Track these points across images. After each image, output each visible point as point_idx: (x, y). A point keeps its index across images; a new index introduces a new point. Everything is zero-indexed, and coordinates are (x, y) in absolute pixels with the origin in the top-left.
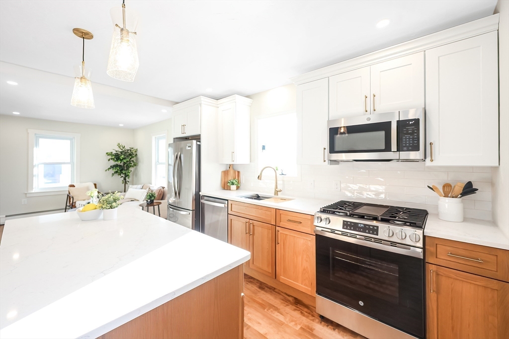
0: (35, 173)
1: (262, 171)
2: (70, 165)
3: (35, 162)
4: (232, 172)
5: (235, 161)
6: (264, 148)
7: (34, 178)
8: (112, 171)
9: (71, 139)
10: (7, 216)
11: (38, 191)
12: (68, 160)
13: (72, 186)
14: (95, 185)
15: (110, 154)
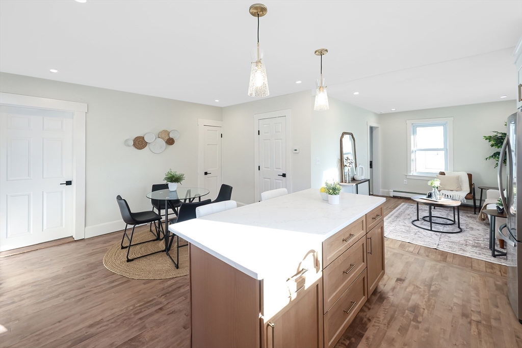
0: (413, 158)
2: (443, 153)
3: (413, 148)
8: (494, 161)
9: (444, 125)
10: (394, 191)
11: (415, 174)
12: (442, 146)
13: (442, 174)
14: (470, 176)
15: (490, 138)
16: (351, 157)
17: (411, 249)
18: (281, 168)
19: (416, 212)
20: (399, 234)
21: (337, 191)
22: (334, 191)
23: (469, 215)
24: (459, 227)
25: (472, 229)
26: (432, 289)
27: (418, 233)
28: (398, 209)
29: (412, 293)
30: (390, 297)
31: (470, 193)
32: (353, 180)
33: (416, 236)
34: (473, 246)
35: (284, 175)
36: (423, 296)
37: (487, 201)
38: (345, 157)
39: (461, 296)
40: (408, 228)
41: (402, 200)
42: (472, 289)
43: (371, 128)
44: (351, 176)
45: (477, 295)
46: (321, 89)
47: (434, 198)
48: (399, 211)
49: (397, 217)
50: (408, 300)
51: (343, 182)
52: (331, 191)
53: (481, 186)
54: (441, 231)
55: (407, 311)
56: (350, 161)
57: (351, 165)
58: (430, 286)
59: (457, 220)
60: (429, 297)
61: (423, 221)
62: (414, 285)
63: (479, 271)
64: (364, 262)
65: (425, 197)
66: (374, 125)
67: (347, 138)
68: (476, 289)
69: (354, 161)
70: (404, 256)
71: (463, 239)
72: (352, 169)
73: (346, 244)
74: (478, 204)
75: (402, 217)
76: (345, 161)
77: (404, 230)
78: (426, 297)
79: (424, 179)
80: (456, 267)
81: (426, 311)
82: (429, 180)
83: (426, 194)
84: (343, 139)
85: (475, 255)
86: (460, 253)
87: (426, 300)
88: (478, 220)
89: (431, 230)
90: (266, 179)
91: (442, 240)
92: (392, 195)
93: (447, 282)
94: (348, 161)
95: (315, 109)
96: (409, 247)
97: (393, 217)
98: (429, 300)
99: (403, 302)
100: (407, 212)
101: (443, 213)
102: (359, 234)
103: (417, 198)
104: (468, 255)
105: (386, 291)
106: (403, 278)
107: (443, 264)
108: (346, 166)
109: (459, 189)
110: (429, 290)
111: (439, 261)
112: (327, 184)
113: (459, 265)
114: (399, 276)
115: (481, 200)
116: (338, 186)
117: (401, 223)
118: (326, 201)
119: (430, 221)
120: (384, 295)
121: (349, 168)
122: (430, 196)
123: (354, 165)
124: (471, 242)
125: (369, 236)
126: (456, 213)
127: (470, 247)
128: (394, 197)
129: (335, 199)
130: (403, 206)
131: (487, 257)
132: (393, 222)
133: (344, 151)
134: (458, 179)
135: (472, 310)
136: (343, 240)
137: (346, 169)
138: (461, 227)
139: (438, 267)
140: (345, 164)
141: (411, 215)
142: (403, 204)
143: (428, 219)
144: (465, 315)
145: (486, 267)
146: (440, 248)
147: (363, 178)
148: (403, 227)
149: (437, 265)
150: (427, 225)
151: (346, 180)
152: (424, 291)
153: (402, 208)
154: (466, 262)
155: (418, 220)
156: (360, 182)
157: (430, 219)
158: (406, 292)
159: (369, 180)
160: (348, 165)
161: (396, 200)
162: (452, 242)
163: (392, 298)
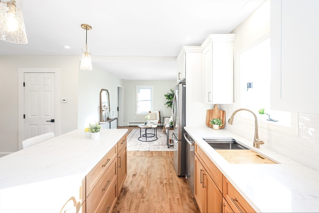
0: (138, 105)
1: (234, 114)
2: (150, 102)
3: (138, 100)
4: (216, 111)
5: (211, 101)
6: (250, 86)
7: (138, 107)
8: (167, 105)
9: (151, 89)
10: (129, 123)
11: (139, 113)
12: (150, 99)
13: (150, 112)
14: (159, 112)
15: (166, 96)
16: (107, 105)
17: (138, 154)
18: (50, 115)
19: (140, 133)
20: (133, 147)
21: (98, 130)
22: (96, 129)
23: (159, 130)
24: (156, 137)
25: (161, 137)
26: (148, 174)
27: (141, 144)
28: (132, 133)
29: (140, 181)
30: (129, 189)
31: (160, 120)
32: (108, 119)
33: (140, 146)
34: (162, 145)
35: (53, 121)
36: (145, 180)
37: (165, 123)
38: (103, 105)
39: (159, 173)
40: (136, 143)
41: (133, 127)
42: (163, 167)
43: (118, 88)
44: (107, 117)
45: (165, 169)
46: (86, 54)
47: (147, 125)
48: (132, 134)
49: (131, 137)
50: (138, 186)
51: (101, 121)
52: (93, 130)
53: (163, 116)
54: (150, 141)
55: (138, 194)
56: (106, 108)
57: (107, 110)
58: (147, 173)
59: (155, 134)
60: (147, 179)
61: (143, 137)
62: (141, 175)
63: (164, 157)
64: (116, 174)
65: (144, 124)
66: (120, 86)
67: (104, 93)
68: (164, 166)
69: (108, 107)
70: (136, 160)
71: (158, 143)
72: (107, 112)
73: (105, 168)
74: (162, 125)
75: (134, 137)
76: (103, 107)
77: (135, 144)
78: (146, 180)
79: (143, 116)
80: (157, 158)
81: (147, 188)
82: (145, 116)
83: (144, 123)
84: (102, 94)
85: (163, 149)
86: (157, 150)
87: (146, 182)
88: (162, 132)
89: (146, 141)
90: (32, 126)
91: (151, 145)
92: (128, 126)
93: (154, 167)
94: (105, 107)
95: (81, 69)
96: (137, 153)
97: (129, 138)
98: (148, 181)
99: (137, 188)
100: (136, 134)
101: (150, 131)
102: (113, 157)
103: (140, 125)
104: (160, 150)
105: (127, 186)
106: (135, 173)
107: (152, 158)
108: (103, 110)
109: (156, 119)
110: (147, 175)
111: (150, 157)
112: (90, 125)
113: (158, 156)
114: (133, 173)
115: (163, 123)
116: (99, 126)
117: (133, 141)
118: (90, 137)
119: (146, 137)
120: (127, 189)
121: (106, 112)
122: (146, 124)
123: (108, 110)
124: (161, 143)
125: (119, 156)
126: (155, 130)
127: (161, 146)
128: (130, 126)
129: (97, 135)
130: (134, 130)
131: (166, 149)
132: (130, 141)
133: (103, 101)
134: (156, 114)
135: (164, 179)
136: (103, 166)
137: (104, 113)
138: (157, 137)
139: (150, 160)
140: (103, 109)
141: (138, 135)
142: (134, 129)
143: (145, 135)
144: (161, 183)
145: (166, 154)
146: (151, 150)
147: (114, 117)
148: (134, 143)
149: (150, 159)
150: (144, 139)
151: (104, 120)
152: (145, 177)
153: (134, 132)
154: (160, 153)
155: (141, 137)
156: (112, 120)
157: (146, 135)
158: (137, 182)
159: (117, 119)
160: (105, 110)
161: (130, 128)
162: (154, 145)
163: (131, 189)
